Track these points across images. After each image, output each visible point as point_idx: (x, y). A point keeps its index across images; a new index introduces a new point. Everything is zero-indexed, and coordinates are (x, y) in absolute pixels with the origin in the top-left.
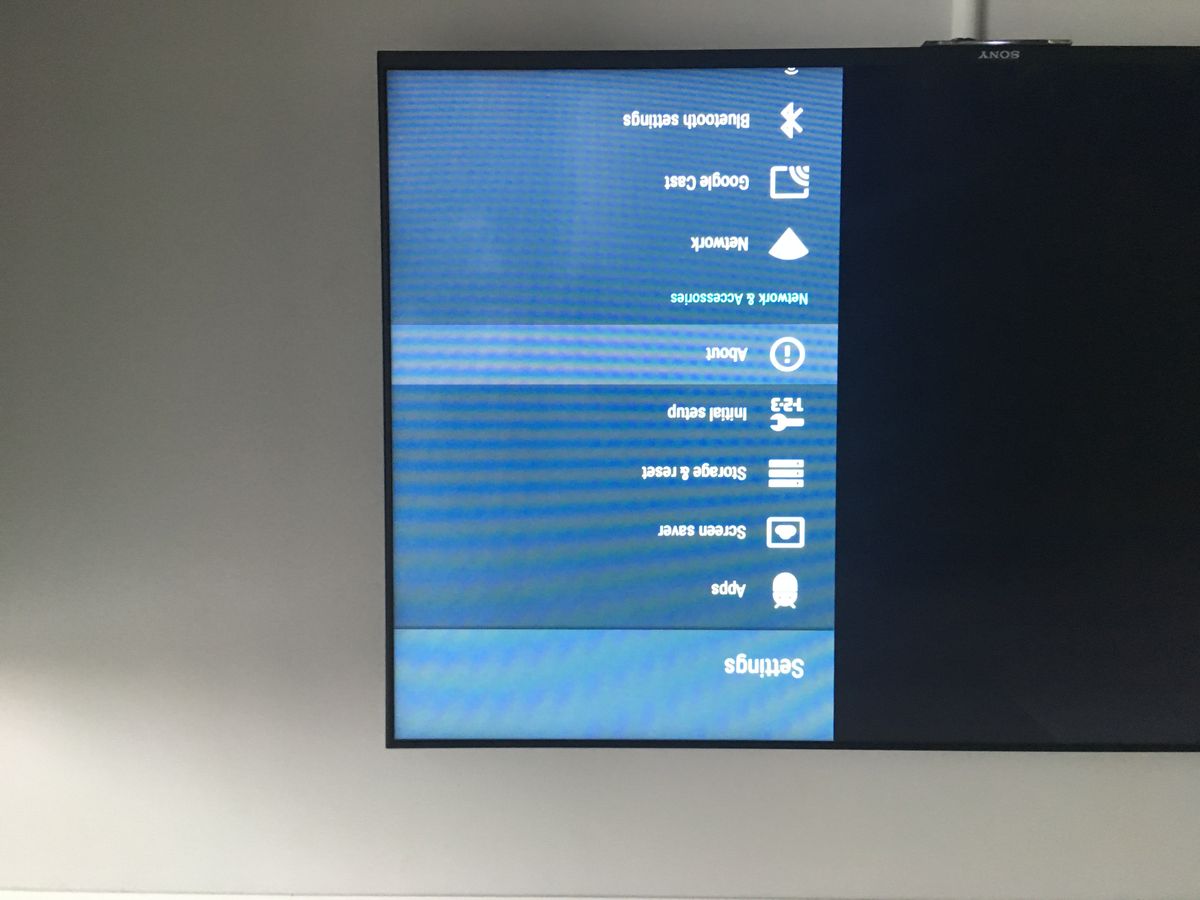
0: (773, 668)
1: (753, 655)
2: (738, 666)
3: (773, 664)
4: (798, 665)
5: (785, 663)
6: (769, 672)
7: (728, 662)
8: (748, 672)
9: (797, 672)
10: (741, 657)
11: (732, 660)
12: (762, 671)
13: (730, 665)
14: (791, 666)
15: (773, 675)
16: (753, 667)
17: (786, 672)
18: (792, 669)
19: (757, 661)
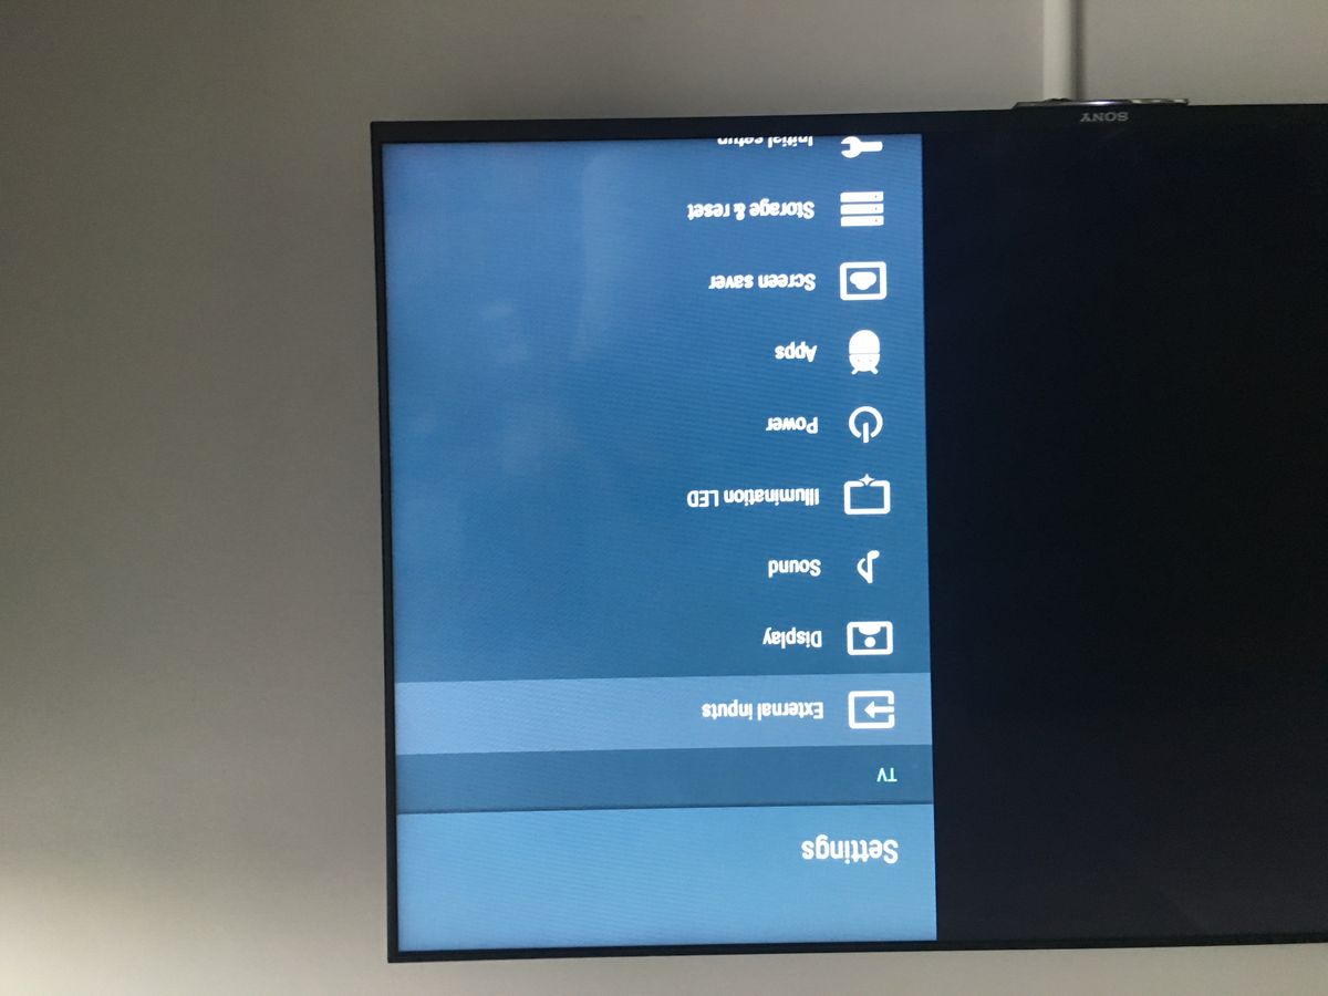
0: (860, 852)
1: (834, 837)
2: (818, 850)
3: (860, 847)
4: (891, 847)
5: (875, 846)
6: (856, 857)
7: (806, 846)
8: (830, 857)
9: (891, 857)
10: (821, 839)
11: (811, 844)
12: (847, 856)
13: (808, 850)
14: (884, 850)
15: (860, 860)
16: (837, 852)
17: (876, 856)
18: (884, 853)
19: (841, 843)
